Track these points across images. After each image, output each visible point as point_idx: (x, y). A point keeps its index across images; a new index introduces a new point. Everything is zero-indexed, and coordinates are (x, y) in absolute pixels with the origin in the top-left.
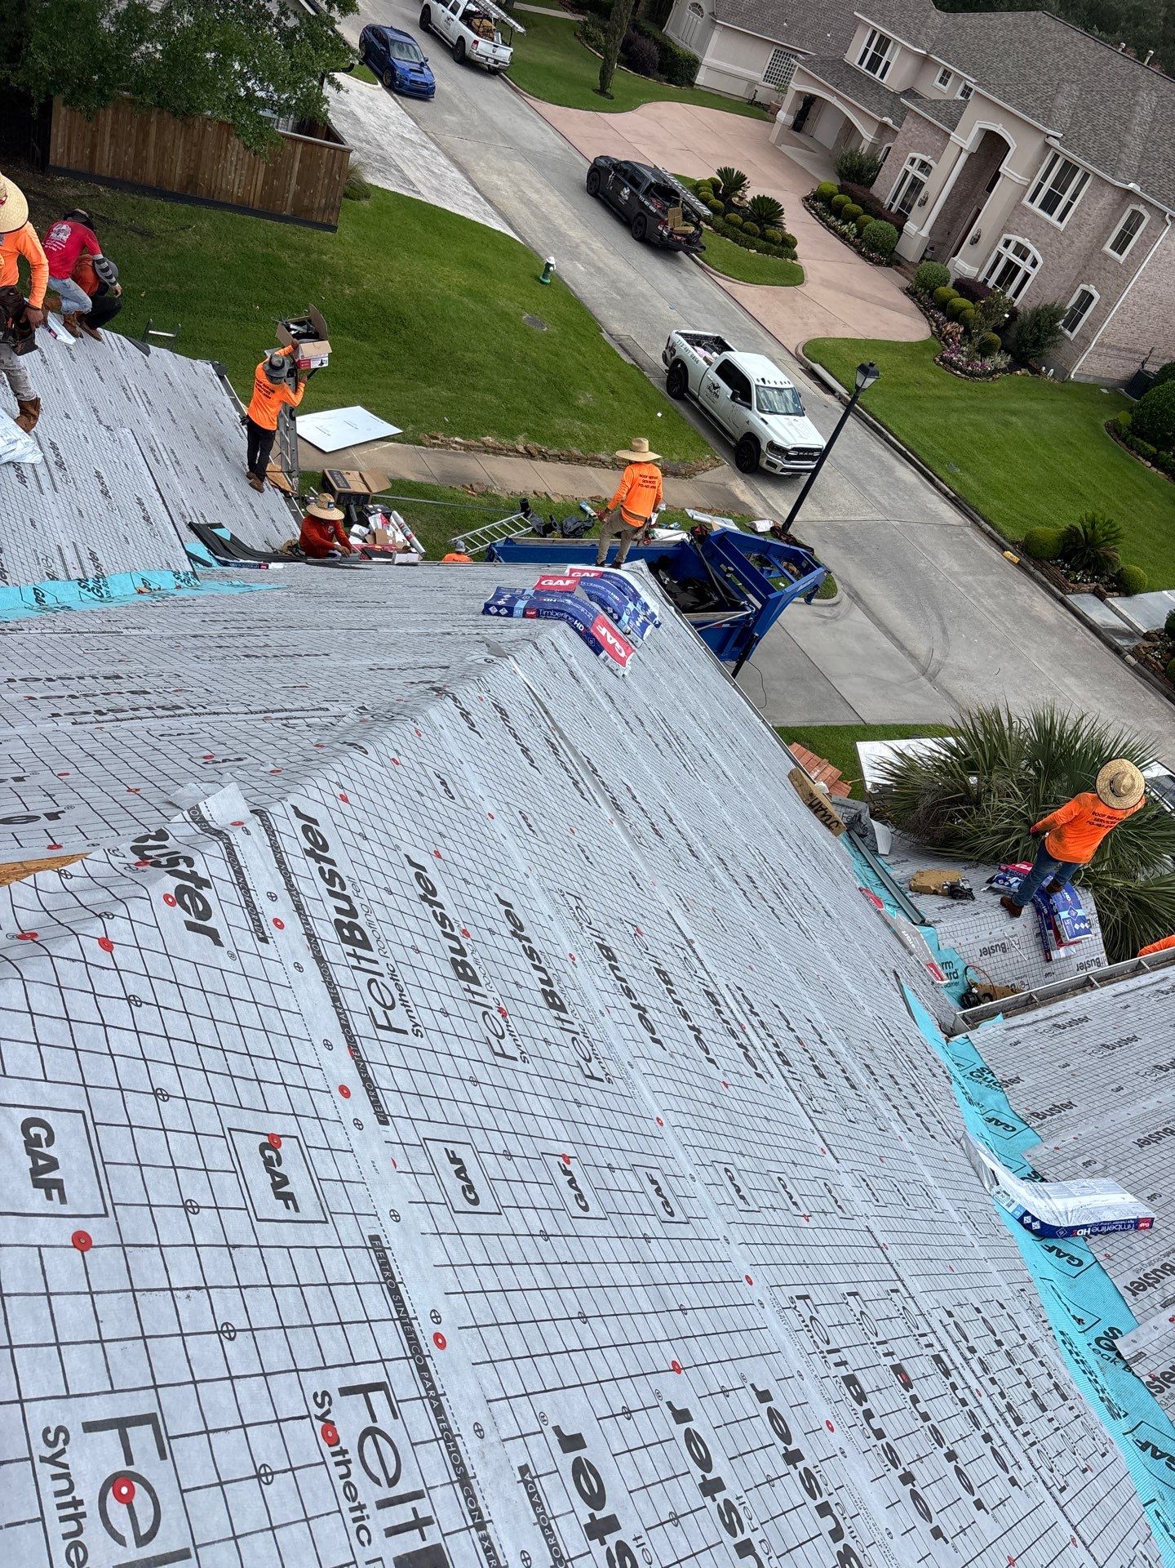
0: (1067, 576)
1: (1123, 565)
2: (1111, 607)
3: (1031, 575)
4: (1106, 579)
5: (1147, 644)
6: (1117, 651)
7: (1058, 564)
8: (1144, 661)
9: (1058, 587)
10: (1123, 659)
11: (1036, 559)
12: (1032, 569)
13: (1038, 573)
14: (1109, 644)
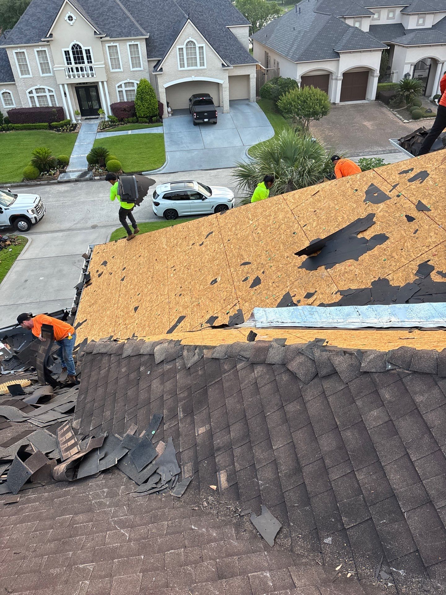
0: (50, 175)
1: (56, 158)
2: (70, 172)
3: (40, 185)
4: (58, 166)
5: (94, 170)
6: (91, 179)
7: (43, 175)
8: (100, 175)
9: (52, 181)
10: (95, 180)
11: (35, 179)
12: (38, 183)
13: (42, 182)
14: (87, 180)
